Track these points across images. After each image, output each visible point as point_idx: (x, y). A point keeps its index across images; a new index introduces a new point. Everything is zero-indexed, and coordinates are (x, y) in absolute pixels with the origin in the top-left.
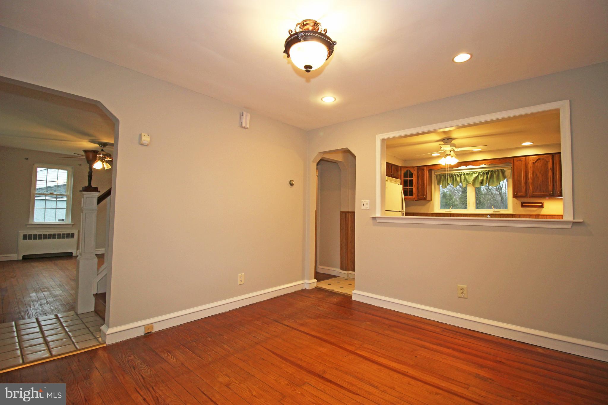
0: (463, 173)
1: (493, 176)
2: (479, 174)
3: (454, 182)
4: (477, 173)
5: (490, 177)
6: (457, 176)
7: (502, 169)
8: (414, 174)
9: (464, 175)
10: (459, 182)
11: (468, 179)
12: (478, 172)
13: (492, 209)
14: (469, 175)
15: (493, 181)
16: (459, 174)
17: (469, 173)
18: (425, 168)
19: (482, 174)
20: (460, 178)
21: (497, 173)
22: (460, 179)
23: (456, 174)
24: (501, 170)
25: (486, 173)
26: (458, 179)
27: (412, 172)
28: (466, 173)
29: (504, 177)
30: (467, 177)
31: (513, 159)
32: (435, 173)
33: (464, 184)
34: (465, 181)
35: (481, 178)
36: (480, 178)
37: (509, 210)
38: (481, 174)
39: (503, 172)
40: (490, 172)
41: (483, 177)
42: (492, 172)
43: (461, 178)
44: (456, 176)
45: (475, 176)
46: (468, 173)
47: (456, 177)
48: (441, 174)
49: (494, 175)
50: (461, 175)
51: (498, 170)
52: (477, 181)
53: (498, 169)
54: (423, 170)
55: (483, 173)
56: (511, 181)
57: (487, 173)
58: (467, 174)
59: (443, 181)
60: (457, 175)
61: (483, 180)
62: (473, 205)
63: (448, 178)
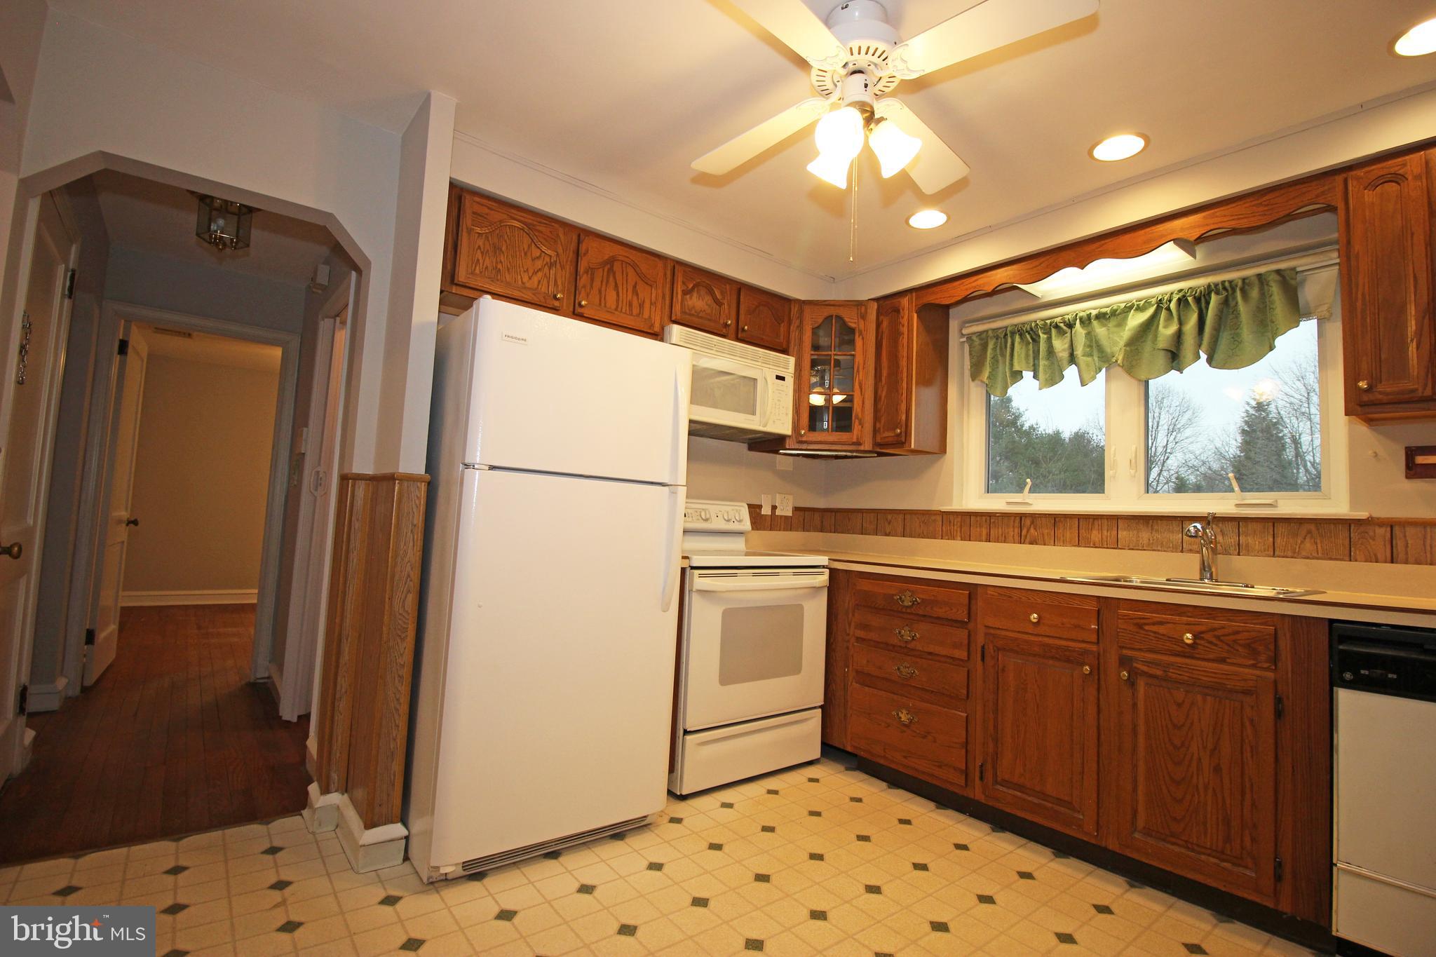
0: (1081, 314)
1: (1237, 316)
2: (1159, 309)
3: (1043, 363)
4: (1150, 304)
5: (1220, 317)
6: (1054, 331)
7: (1283, 266)
8: (861, 333)
9: (1086, 321)
10: (1065, 362)
11: (1105, 343)
12: (1154, 301)
13: (1232, 490)
14: (1112, 323)
15: (1236, 340)
16: (1064, 322)
17: (1108, 310)
18: (905, 301)
19: (1173, 306)
20: (1067, 340)
21: (1254, 293)
22: (1067, 346)
23: (1048, 322)
24: (1278, 272)
25: (1198, 300)
26: (1060, 345)
27: (853, 325)
28: (1094, 312)
29: (1297, 312)
30: (1100, 330)
31: (1346, 181)
32: (965, 331)
33: (1088, 365)
34: (1095, 353)
35: (1167, 331)
36: (1165, 327)
37: (1327, 497)
38: (1168, 309)
39: (1290, 285)
40: (1217, 293)
41: (1181, 323)
42: (1227, 290)
43: (1071, 341)
44: (1048, 333)
45: (1136, 320)
46: (1104, 310)
47: (1049, 339)
48: (987, 331)
49: (1242, 307)
50: (1070, 326)
51: (1259, 276)
52: (1148, 347)
53: (1262, 270)
54: (897, 311)
55: (1182, 302)
56: (1336, 330)
57: (1202, 299)
58: (1101, 317)
59: (995, 360)
60: (1057, 326)
61: (1179, 335)
62: (1133, 472)
63: (1016, 345)
